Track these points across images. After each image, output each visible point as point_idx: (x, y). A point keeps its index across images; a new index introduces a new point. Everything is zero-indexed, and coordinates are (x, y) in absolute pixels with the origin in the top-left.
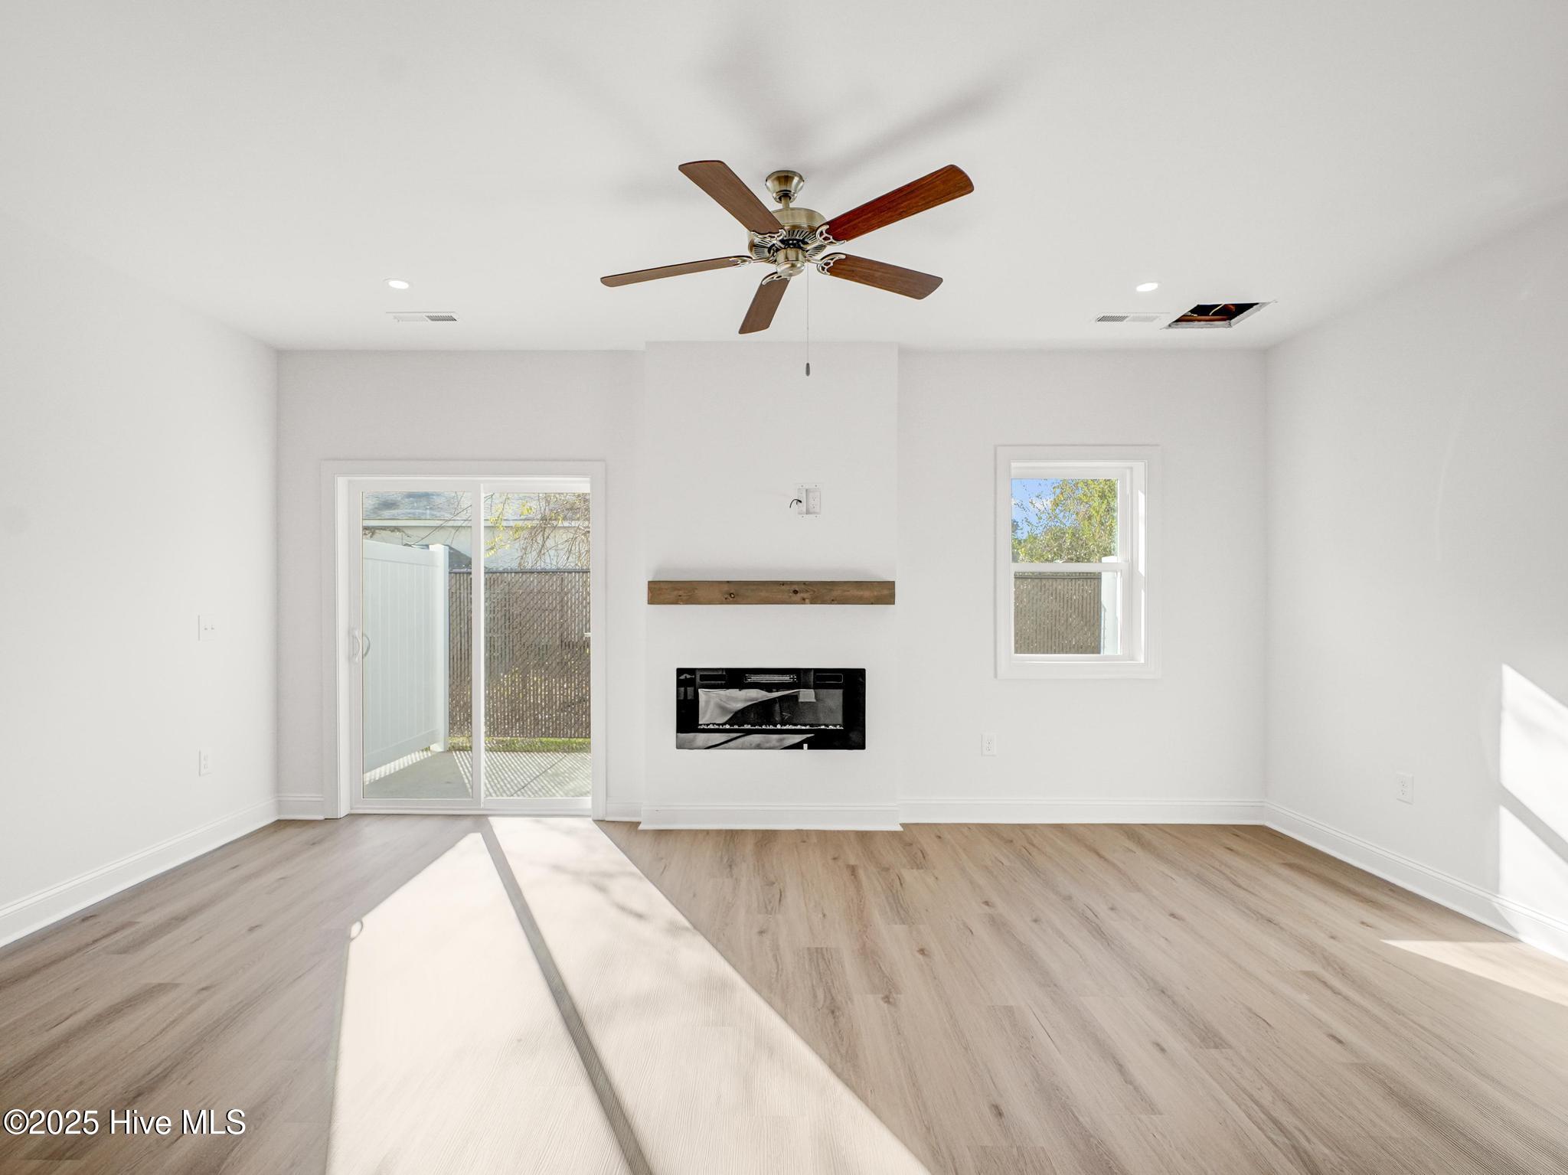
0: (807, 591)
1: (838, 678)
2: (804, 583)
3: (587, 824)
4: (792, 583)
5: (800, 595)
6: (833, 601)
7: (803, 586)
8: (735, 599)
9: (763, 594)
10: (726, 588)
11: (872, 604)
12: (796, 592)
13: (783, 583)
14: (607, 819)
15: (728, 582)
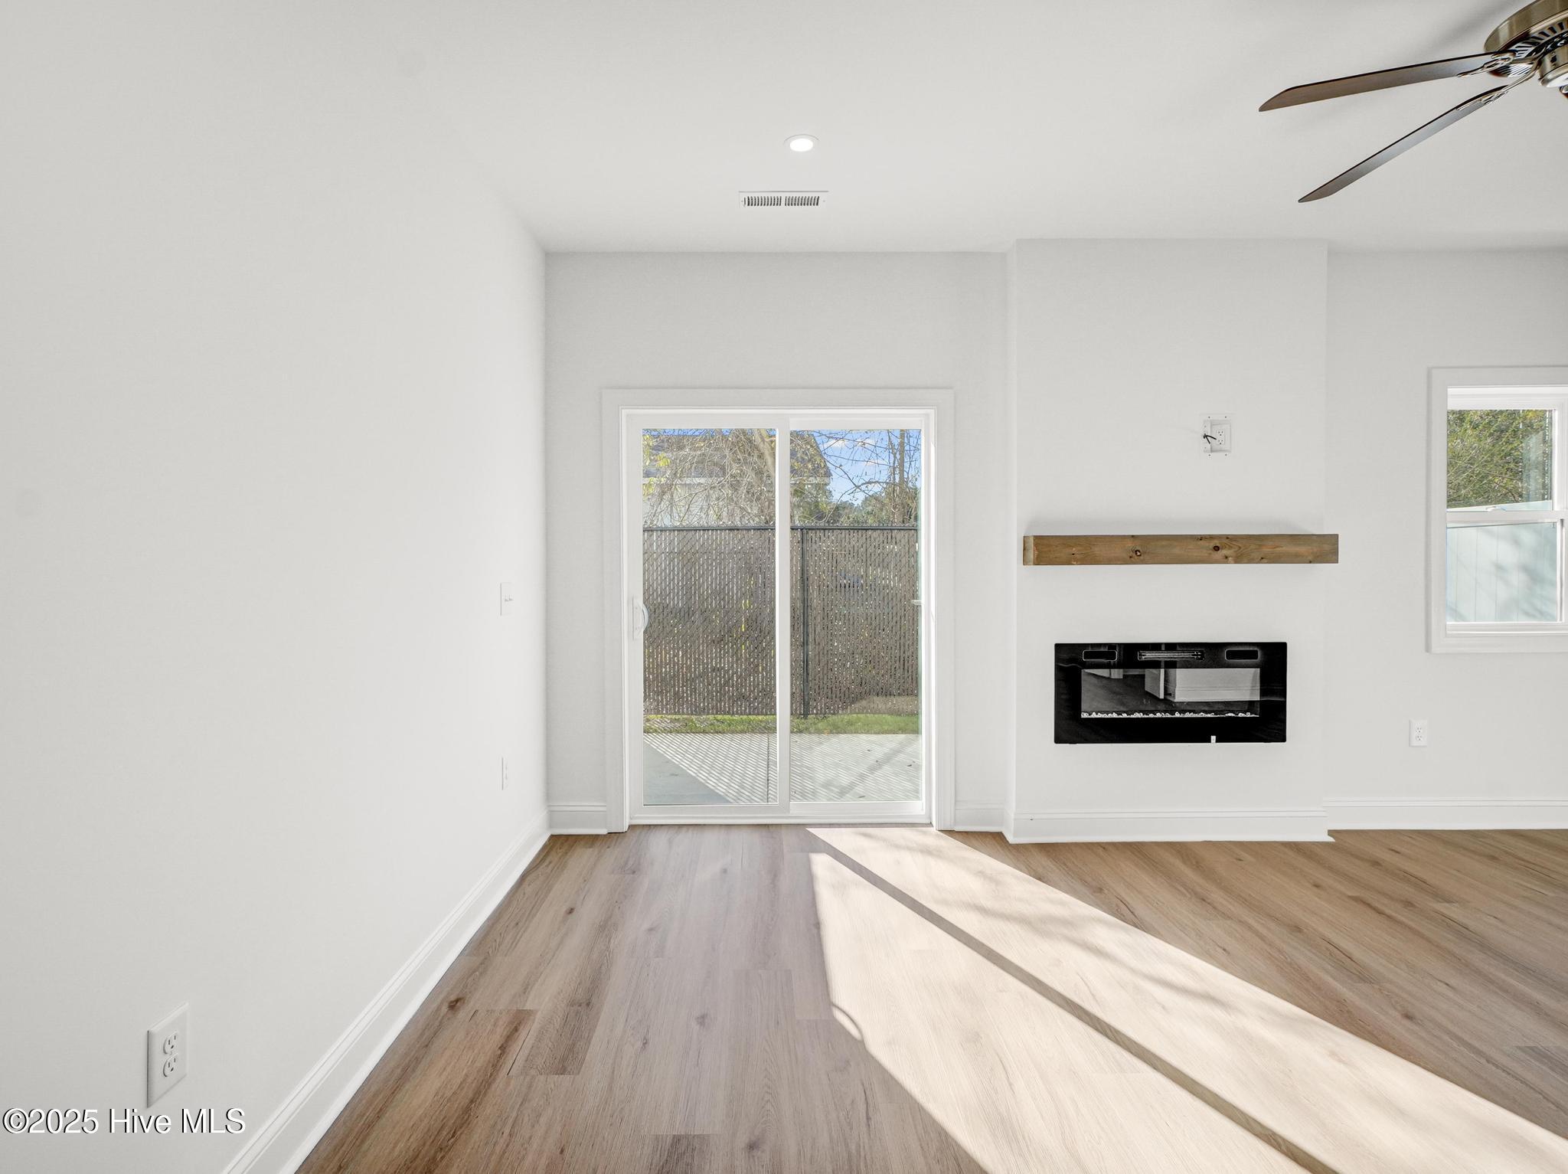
0: (1230, 548)
1: (1253, 655)
2: (1227, 537)
3: (932, 838)
4: (1211, 537)
5: (1224, 552)
6: (1262, 560)
7: (1227, 541)
8: (1142, 558)
9: (1177, 551)
10: (1130, 545)
11: (1310, 562)
12: (1217, 548)
13: (1201, 538)
14: (957, 829)
15: (1133, 536)
